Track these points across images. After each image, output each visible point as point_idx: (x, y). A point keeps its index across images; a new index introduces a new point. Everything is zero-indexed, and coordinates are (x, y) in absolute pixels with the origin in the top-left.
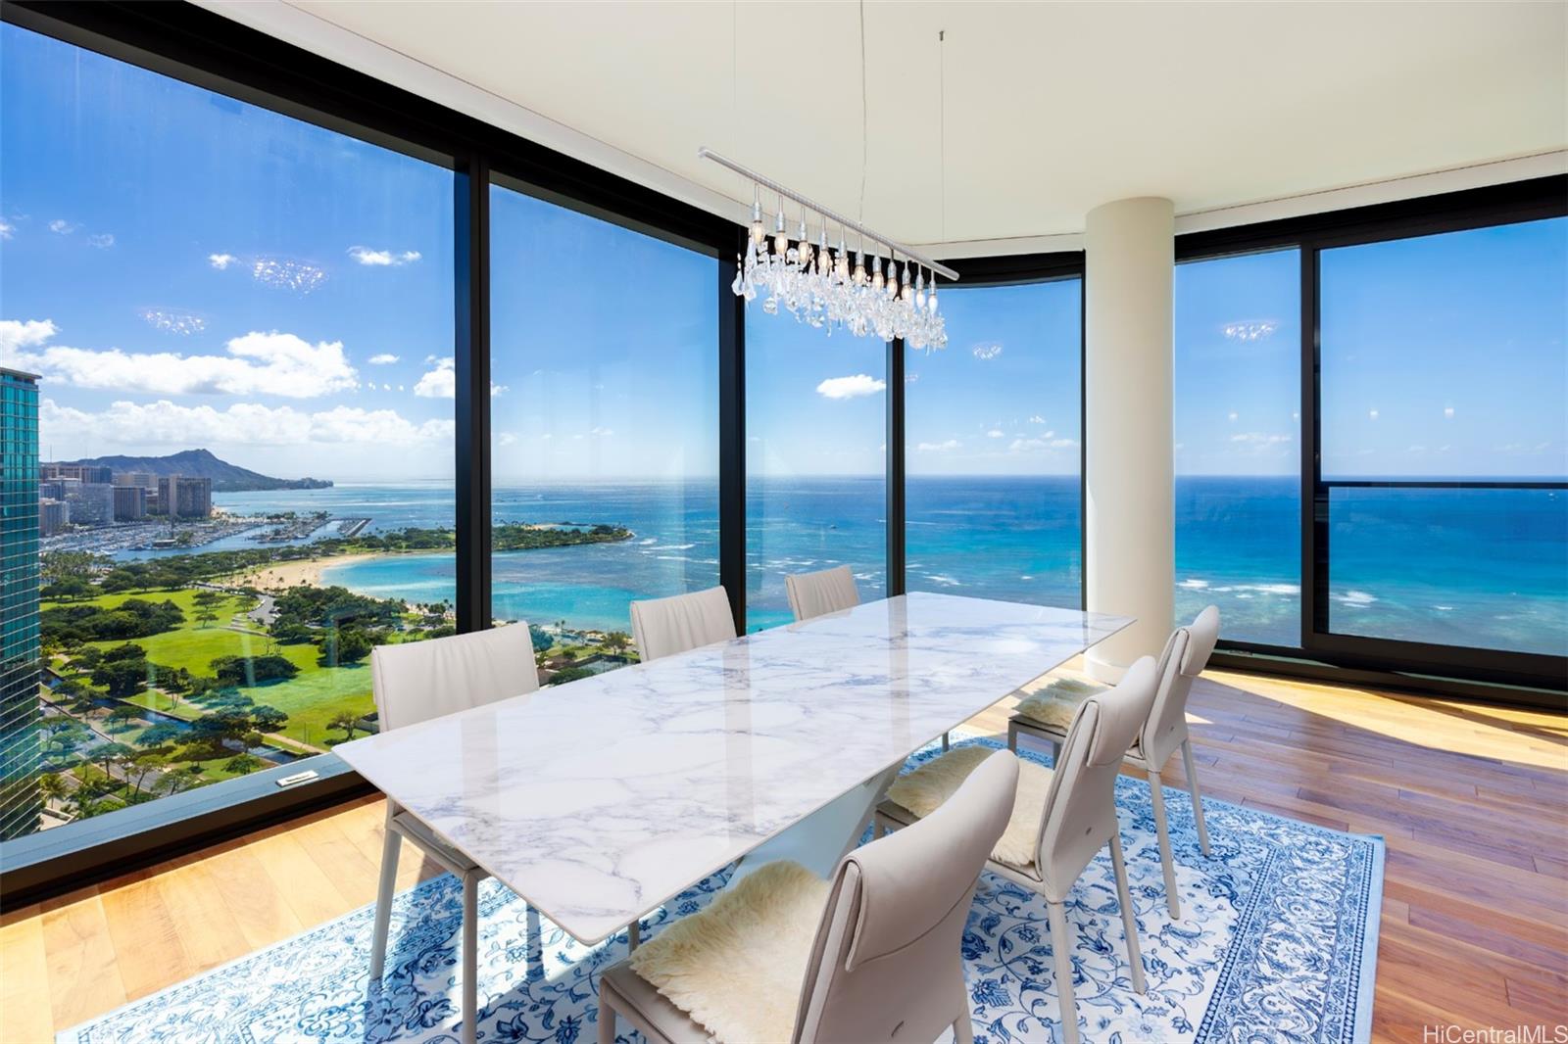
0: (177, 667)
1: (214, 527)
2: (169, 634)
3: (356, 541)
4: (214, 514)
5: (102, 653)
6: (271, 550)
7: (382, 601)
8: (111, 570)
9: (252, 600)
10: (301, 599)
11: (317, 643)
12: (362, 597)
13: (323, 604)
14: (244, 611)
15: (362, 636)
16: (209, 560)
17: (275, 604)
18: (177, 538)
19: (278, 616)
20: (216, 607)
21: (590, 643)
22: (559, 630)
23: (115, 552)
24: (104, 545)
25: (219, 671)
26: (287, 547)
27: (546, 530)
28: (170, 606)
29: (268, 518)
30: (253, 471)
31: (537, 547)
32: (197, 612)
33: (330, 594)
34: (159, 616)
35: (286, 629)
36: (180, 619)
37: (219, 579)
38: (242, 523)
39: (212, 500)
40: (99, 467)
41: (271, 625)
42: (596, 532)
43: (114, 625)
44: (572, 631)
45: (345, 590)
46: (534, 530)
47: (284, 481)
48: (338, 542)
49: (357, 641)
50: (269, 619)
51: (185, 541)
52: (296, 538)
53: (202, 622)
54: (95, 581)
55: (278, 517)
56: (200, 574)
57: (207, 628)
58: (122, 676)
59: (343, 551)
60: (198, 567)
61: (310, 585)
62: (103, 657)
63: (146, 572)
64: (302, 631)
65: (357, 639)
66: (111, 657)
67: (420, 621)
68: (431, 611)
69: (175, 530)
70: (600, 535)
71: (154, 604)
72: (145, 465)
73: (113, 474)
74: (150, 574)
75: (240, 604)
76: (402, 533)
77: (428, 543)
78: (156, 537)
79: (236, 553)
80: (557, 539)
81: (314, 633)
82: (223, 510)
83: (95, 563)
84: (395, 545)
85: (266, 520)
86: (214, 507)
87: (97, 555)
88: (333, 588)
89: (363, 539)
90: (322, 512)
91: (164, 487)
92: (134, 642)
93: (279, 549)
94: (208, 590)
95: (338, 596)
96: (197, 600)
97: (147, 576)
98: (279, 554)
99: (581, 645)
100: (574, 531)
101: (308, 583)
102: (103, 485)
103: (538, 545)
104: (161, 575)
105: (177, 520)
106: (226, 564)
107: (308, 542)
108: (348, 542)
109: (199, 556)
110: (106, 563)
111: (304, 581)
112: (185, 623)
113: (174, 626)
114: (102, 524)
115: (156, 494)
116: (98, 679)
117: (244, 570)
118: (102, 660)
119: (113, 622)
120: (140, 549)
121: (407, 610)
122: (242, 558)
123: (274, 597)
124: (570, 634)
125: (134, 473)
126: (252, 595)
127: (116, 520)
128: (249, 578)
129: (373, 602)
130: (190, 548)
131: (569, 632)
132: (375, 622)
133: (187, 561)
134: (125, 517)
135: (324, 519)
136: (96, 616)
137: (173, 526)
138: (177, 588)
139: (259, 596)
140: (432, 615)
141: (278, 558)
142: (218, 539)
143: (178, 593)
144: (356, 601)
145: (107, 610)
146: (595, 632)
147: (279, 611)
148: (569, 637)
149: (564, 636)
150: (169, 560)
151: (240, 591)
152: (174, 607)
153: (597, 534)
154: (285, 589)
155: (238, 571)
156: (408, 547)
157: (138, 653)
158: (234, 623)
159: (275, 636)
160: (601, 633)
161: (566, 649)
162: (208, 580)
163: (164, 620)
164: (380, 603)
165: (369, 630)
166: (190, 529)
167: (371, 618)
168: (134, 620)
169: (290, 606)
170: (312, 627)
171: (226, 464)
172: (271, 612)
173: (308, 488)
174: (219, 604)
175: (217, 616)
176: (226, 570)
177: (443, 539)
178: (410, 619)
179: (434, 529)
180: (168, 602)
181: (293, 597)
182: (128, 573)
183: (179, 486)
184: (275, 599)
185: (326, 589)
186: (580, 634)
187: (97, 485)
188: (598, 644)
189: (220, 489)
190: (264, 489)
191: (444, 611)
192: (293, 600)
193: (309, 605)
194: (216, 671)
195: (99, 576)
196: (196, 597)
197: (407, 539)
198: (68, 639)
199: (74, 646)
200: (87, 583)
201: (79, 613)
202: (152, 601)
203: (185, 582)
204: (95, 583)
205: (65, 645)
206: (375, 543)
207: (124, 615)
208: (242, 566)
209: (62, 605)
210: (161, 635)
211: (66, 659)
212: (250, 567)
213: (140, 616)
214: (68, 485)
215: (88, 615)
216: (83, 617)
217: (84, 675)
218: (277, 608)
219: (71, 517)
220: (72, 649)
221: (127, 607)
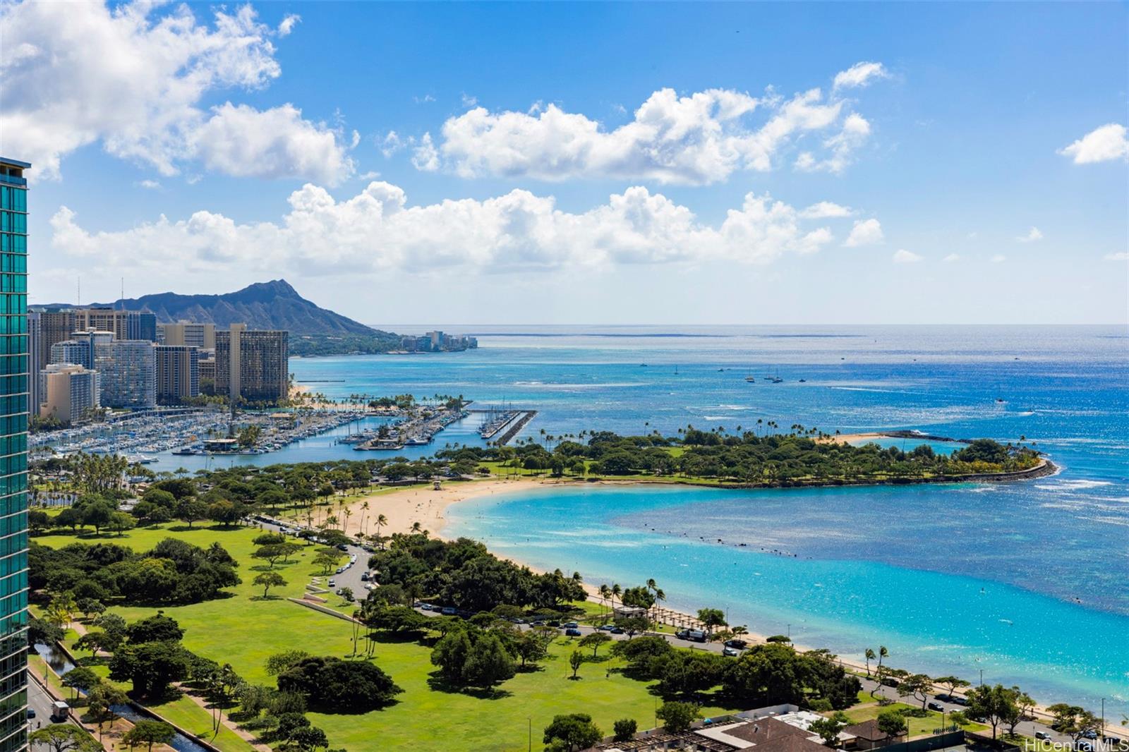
0: (221, 662)
1: (291, 419)
2: (216, 603)
3: (507, 454)
4: (292, 393)
5: (126, 626)
6: (371, 463)
7: (541, 574)
8: (148, 486)
9: (338, 554)
10: (411, 559)
11: (432, 643)
12: (506, 563)
13: (445, 571)
14: (324, 574)
15: (503, 639)
16: (281, 478)
17: (372, 564)
18: (238, 436)
19: (374, 586)
20: (285, 562)
21: (941, 704)
22: (873, 668)
23: (155, 457)
24: (142, 445)
25: (280, 678)
26: (397, 460)
27: (858, 446)
28: (220, 556)
29: (372, 405)
30: (354, 319)
31: (839, 483)
32: (256, 568)
33: (457, 552)
34: (203, 572)
35: (383, 611)
36: (232, 580)
37: (292, 512)
38: (334, 413)
39: (290, 372)
40: (140, 312)
41: (363, 602)
42: (967, 457)
43: (144, 581)
44: (902, 673)
46: (835, 446)
47: (400, 338)
48: (477, 454)
49: (494, 649)
50: (361, 593)
51: (249, 441)
52: (412, 444)
53: (263, 586)
54: (125, 503)
55: (386, 403)
56: (266, 501)
57: (270, 598)
58: (148, 668)
59: (485, 472)
60: (264, 489)
61: (426, 532)
62: (128, 633)
63: (191, 493)
64: (409, 619)
65: (494, 643)
66: (139, 634)
67: (605, 620)
68: (625, 602)
69: (235, 422)
70: (978, 464)
71: (197, 549)
72: (200, 308)
73: (158, 324)
74: (198, 498)
75: (320, 561)
76: (585, 442)
77: (631, 463)
78: (209, 432)
79: (318, 468)
80: (881, 468)
81: (428, 625)
82: (305, 389)
83: (128, 474)
84: (571, 465)
85: (368, 409)
86: (294, 383)
87: (131, 459)
88: (463, 542)
89: (519, 451)
90: (456, 397)
91: (223, 347)
92: (169, 612)
93: (384, 463)
94: (276, 531)
95: (469, 558)
96: (259, 547)
97: (194, 499)
98: (381, 474)
99: (919, 706)
100: (919, 452)
101: (423, 528)
102: (144, 343)
103: (842, 477)
104: (214, 501)
105: (239, 404)
107: (430, 453)
108: (496, 456)
109: (266, 470)
110: (142, 474)
111: (417, 525)
112: (238, 585)
113: (224, 590)
114: (139, 408)
115: (212, 359)
116: (119, 672)
117: (330, 499)
118: (126, 639)
119: (143, 574)
120: (185, 453)
121: (582, 596)
122: (328, 477)
123: (371, 551)
124: (897, 679)
125: (185, 322)
126: (336, 543)
127: (159, 403)
128: (336, 514)
129: (527, 573)
130: (254, 454)
131: (894, 673)
132: (529, 613)
133: (249, 478)
134: (169, 398)
135: (457, 410)
136: (122, 564)
137: (235, 416)
138: (232, 524)
139: (349, 547)
140: (627, 609)
141: (382, 480)
142: (296, 440)
143: (232, 532)
144: (498, 569)
145: (137, 554)
146: (954, 682)
147: (377, 577)
148: (893, 684)
149: (884, 682)
150: (225, 474)
151: (321, 535)
152: (226, 558)
153: (970, 460)
154: (387, 538)
155: (319, 500)
156: (594, 469)
157: (170, 631)
158: (308, 593)
159: (368, 623)
160: (964, 683)
161: (887, 710)
162: (275, 512)
163: (211, 579)
164: (537, 578)
165: (515, 627)
166: (256, 421)
167: (522, 605)
168: (172, 575)
169: (393, 570)
170: (425, 613)
171: (313, 305)
172: (365, 579)
173: (436, 350)
174: (290, 558)
175: (285, 579)
176: (303, 497)
177: (657, 456)
178: (589, 613)
179: (640, 435)
180: (218, 548)
181: (399, 555)
182: (168, 494)
183: (244, 346)
184: (370, 555)
185: (452, 543)
187: (135, 343)
188: (959, 709)
189: (304, 351)
191: (651, 604)
192: (399, 560)
193: (423, 571)
194: (276, 676)
195: (131, 497)
196: (258, 542)
197: (593, 454)
198: (85, 598)
199: (93, 610)
200: (115, 507)
201: (101, 557)
202: (196, 544)
203: (244, 515)
204: (126, 507)
205: (82, 607)
206: (537, 459)
207: (156, 565)
208: (327, 492)
209: (82, 541)
210: (206, 604)
211: (81, 631)
212: (339, 493)
213: (180, 568)
214: (99, 342)
215: (112, 561)
216: (105, 564)
217: (102, 660)
218: (374, 573)
219: (102, 396)
220: (90, 615)
221: (163, 552)
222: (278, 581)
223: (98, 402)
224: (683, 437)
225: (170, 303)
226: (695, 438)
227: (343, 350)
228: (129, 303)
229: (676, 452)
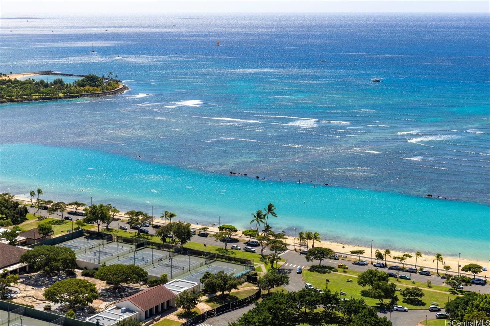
21: (71, 216)
22: (34, 200)
31: (12, 101)
42: (81, 84)
44: (50, 202)
46: (10, 81)
70: (87, 88)
99: (59, 219)
100: (56, 82)
103: (13, 98)
124: (48, 206)
131: (46, 203)
148: (46, 208)
149: (41, 208)
153: (83, 86)
160: (83, 205)
161: (42, 222)
186: (58, 207)
188: (80, 218)
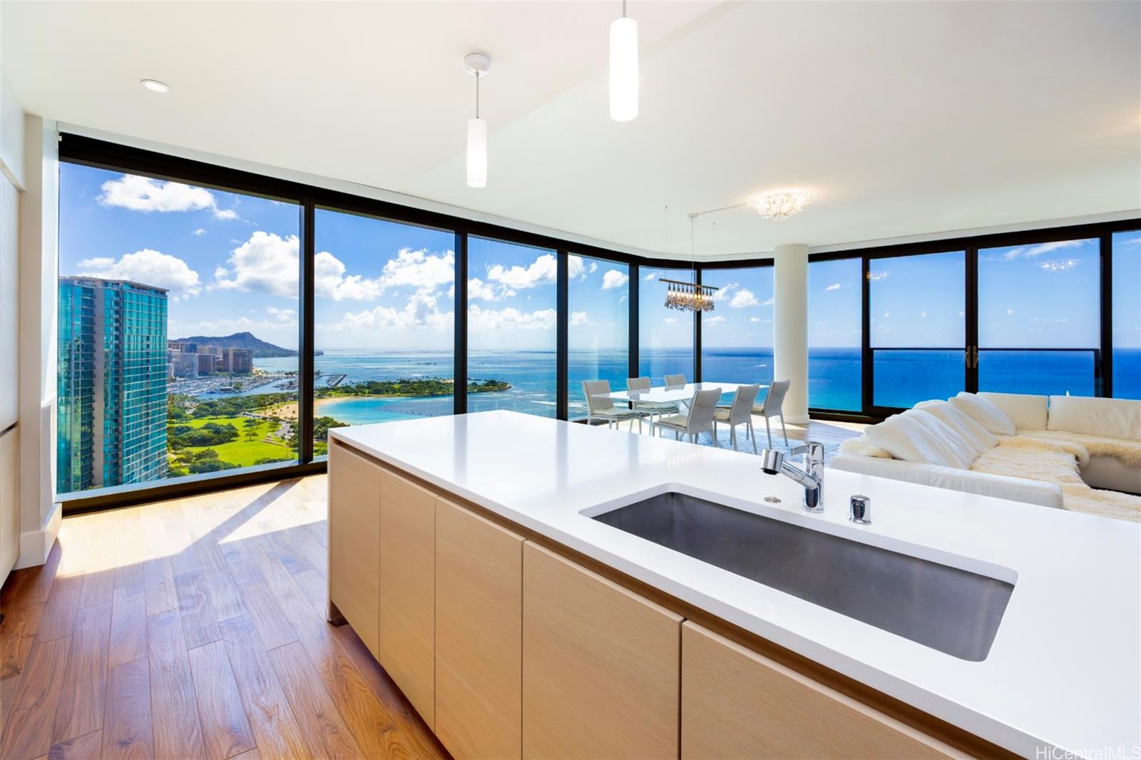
1: (255, 380)
2: (230, 444)
3: (339, 389)
4: (254, 371)
5: (194, 454)
6: (288, 393)
8: (197, 404)
9: (277, 424)
13: (319, 427)
14: (273, 431)
16: (252, 400)
17: (291, 427)
18: (233, 386)
19: (293, 434)
20: (257, 428)
23: (199, 394)
24: (193, 390)
28: (231, 427)
32: (246, 431)
33: (323, 421)
34: (224, 433)
36: (236, 435)
37: (258, 411)
38: (271, 377)
39: (253, 363)
40: (189, 343)
41: (289, 440)
42: (487, 385)
43: (199, 438)
45: (332, 420)
46: (447, 383)
48: (328, 389)
50: (288, 437)
51: (238, 388)
53: (249, 437)
55: (291, 373)
56: (247, 408)
57: (251, 441)
59: (330, 395)
60: (246, 404)
62: (195, 456)
63: (217, 406)
66: (199, 456)
69: (232, 381)
70: (490, 386)
71: (222, 425)
72: (214, 341)
73: (198, 347)
74: (219, 408)
75: (270, 427)
76: (365, 385)
77: (382, 391)
78: (221, 385)
79: (268, 396)
82: (258, 369)
83: (189, 400)
84: (361, 392)
85: (286, 376)
86: (255, 367)
87: (189, 396)
88: (325, 418)
89: (342, 388)
91: (226, 355)
92: (211, 448)
93: (292, 393)
94: (252, 418)
95: (328, 423)
96: (246, 424)
97: (217, 408)
98: (292, 397)
100: (472, 384)
102: (192, 354)
104: (226, 408)
105: (233, 375)
106: (262, 402)
109: (246, 397)
110: (194, 400)
112: (239, 437)
113: (233, 439)
114: (191, 377)
115: (221, 359)
117: (272, 406)
118: (194, 458)
119: (199, 436)
120: (212, 393)
122: (271, 399)
123: (290, 423)
125: (208, 346)
126: (276, 421)
127: (199, 375)
128: (275, 411)
130: (241, 392)
133: (239, 400)
134: (204, 372)
136: (190, 432)
137: (231, 379)
138: (234, 416)
139: (281, 422)
142: (256, 387)
143: (235, 419)
145: (196, 429)
147: (294, 432)
150: (229, 399)
151: (270, 418)
152: (233, 428)
155: (269, 406)
156: (369, 393)
157: (214, 455)
158: (267, 438)
159: (291, 446)
162: (252, 411)
163: (228, 435)
166: (240, 380)
168: (212, 435)
169: (300, 428)
171: (260, 341)
172: (288, 432)
174: (259, 427)
175: (257, 434)
176: (262, 406)
177: (391, 388)
179: (385, 381)
180: (230, 425)
182: (208, 407)
183: (234, 355)
185: (321, 419)
187: (189, 354)
189: (257, 356)
190: (283, 356)
195: (191, 408)
196: (246, 422)
197: (368, 388)
198: (174, 445)
199: (178, 449)
200: (184, 412)
201: (181, 430)
202: (220, 424)
203: (239, 413)
204: (189, 412)
205: (174, 449)
206: (349, 390)
207: (205, 432)
208: (271, 404)
209: (172, 425)
210: (226, 444)
211: (175, 457)
212: (276, 404)
213: (215, 432)
214: (173, 354)
215: (186, 431)
216: (183, 433)
217: (184, 467)
218: (292, 430)
219: (175, 373)
220: (177, 451)
221: (206, 427)
222: (255, 435)
223: (173, 374)
224: (398, 382)
225: (203, 340)
226: (402, 382)
227: (273, 355)
228: (185, 340)
229: (397, 386)
